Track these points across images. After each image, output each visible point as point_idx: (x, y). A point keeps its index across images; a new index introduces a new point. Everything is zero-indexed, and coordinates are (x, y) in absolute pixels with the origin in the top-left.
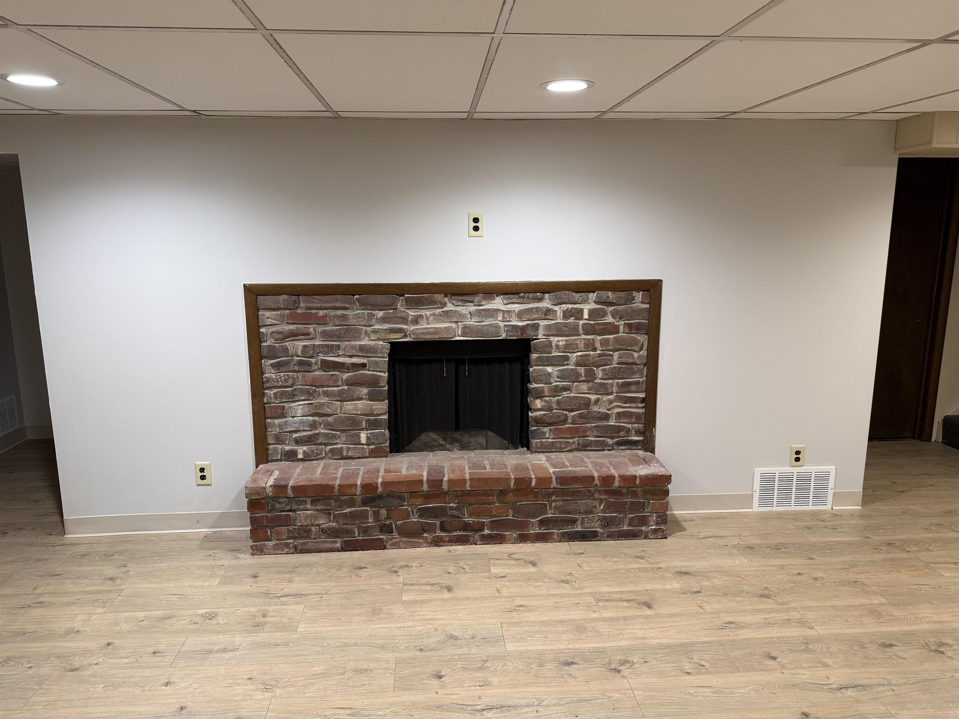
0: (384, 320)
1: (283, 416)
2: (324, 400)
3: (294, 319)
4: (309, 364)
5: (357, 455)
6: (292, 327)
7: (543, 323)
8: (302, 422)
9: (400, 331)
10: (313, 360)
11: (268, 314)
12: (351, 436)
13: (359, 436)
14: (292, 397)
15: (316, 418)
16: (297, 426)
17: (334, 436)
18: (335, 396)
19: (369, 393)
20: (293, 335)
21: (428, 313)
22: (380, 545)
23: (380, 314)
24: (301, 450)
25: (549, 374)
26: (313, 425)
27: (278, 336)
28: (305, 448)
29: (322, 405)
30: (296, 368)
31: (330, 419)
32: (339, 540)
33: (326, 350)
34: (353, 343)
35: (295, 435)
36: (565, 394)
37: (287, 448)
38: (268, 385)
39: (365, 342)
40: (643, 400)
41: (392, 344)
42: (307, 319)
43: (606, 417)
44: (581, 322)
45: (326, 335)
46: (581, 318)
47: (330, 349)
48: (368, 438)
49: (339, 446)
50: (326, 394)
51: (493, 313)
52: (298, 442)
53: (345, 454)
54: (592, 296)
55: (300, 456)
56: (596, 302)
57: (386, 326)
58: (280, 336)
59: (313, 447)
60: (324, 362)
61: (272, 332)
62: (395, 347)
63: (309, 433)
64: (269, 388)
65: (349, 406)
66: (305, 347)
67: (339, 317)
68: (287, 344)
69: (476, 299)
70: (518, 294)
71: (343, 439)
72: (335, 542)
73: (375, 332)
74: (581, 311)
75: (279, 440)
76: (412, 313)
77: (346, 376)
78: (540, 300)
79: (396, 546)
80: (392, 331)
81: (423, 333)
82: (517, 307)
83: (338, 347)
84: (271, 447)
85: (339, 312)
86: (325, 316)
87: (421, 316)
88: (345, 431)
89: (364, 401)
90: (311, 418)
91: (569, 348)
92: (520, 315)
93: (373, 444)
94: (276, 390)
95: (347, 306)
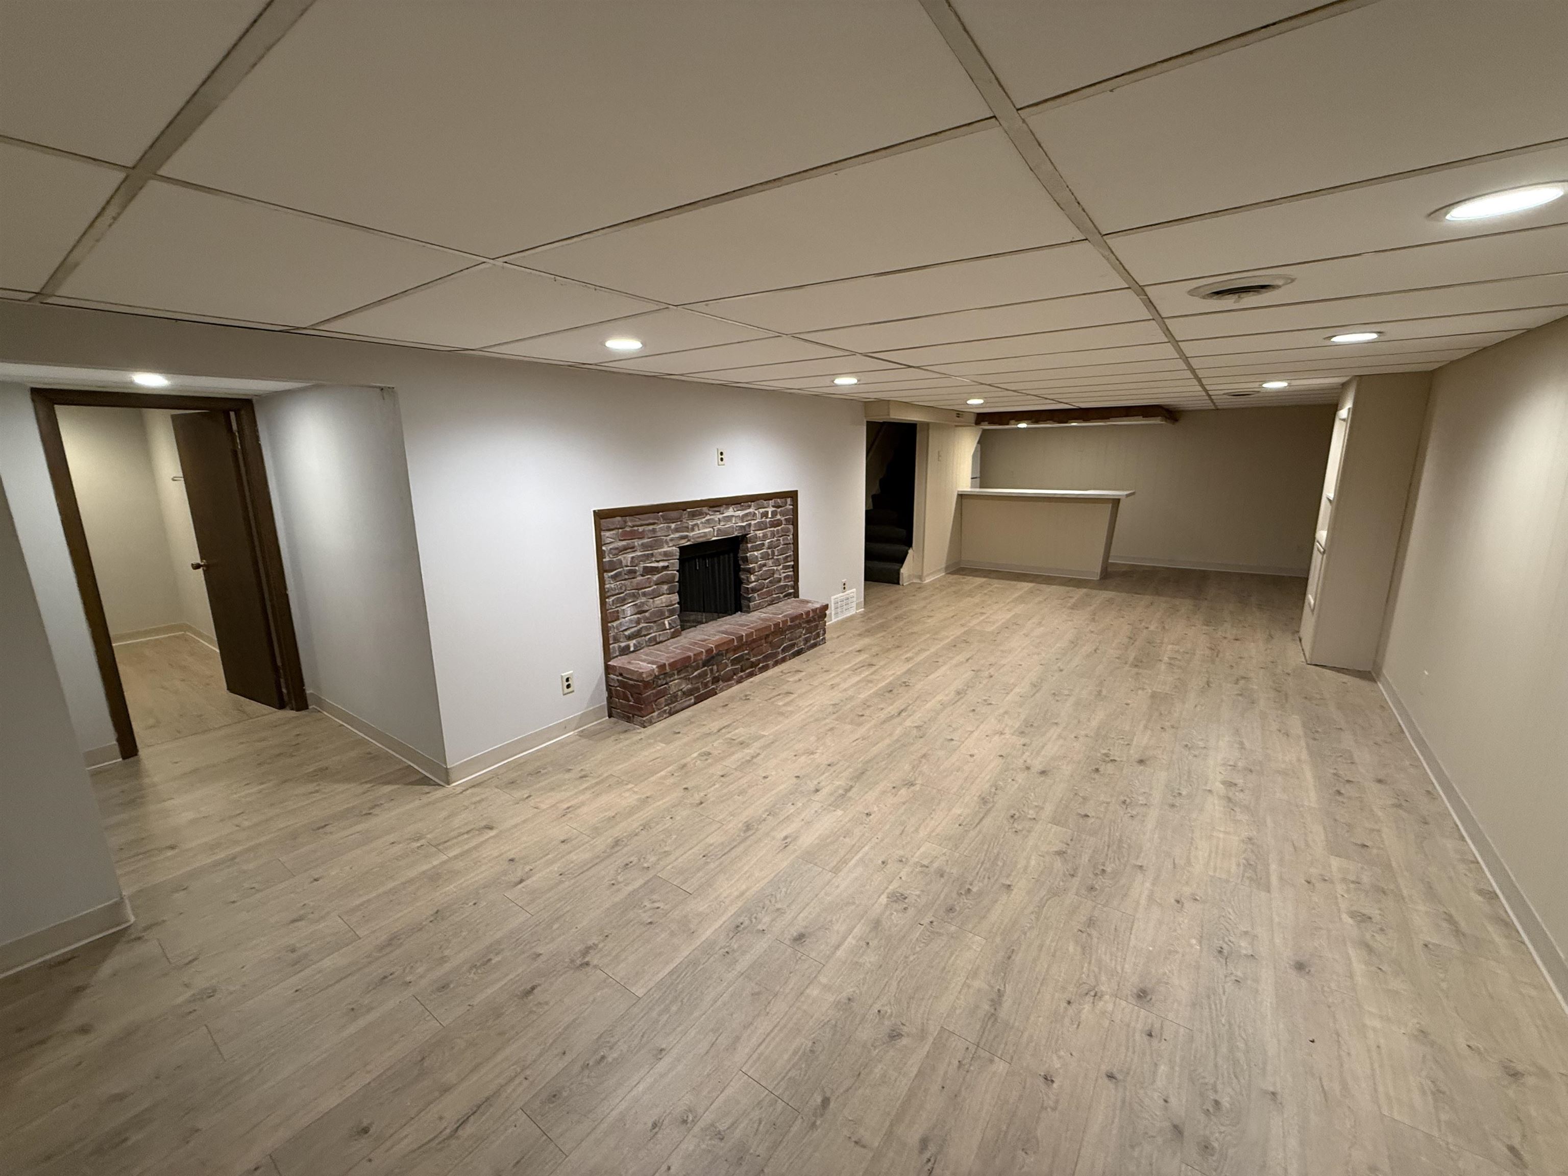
0: (677, 530)
1: (618, 619)
2: (643, 599)
3: (626, 536)
4: (635, 572)
5: (666, 638)
6: (624, 543)
7: (753, 522)
8: (631, 621)
9: (686, 537)
10: (637, 568)
11: (608, 534)
12: (659, 625)
13: (664, 624)
14: (623, 601)
15: (639, 616)
16: (627, 624)
17: (651, 628)
18: (650, 595)
19: (669, 589)
20: (625, 549)
21: (699, 522)
22: (713, 693)
23: (673, 526)
24: (632, 643)
25: (757, 556)
26: (638, 622)
27: (614, 552)
28: (634, 641)
29: (643, 603)
30: (626, 577)
31: (647, 614)
32: (692, 697)
33: (644, 558)
34: (659, 550)
35: (627, 633)
36: (765, 569)
37: (623, 645)
38: (609, 594)
39: (666, 549)
40: (793, 567)
41: (681, 548)
42: (633, 535)
43: (779, 580)
44: (768, 520)
45: (645, 547)
46: (767, 517)
47: (648, 557)
48: (669, 624)
49: (653, 635)
50: (644, 594)
51: (729, 518)
52: (629, 638)
53: (658, 640)
54: (771, 502)
55: (632, 649)
56: (773, 506)
57: (677, 535)
58: (616, 552)
59: (639, 639)
60: (645, 568)
61: (611, 549)
62: (682, 549)
63: (635, 629)
64: (608, 597)
65: (658, 601)
66: (633, 558)
67: (650, 531)
68: (619, 557)
69: (722, 509)
70: (740, 504)
71: (655, 628)
72: (691, 699)
73: (672, 540)
74: (767, 512)
75: (616, 640)
76: (691, 523)
77: (655, 578)
78: (750, 507)
79: (722, 690)
80: (682, 538)
81: (698, 537)
82: (740, 513)
83: (652, 554)
84: (611, 646)
85: (651, 527)
86: (644, 531)
87: (697, 525)
88: (655, 622)
89: (665, 596)
90: (635, 616)
91: (765, 537)
92: (742, 518)
93: (673, 627)
94: (613, 598)
95: (656, 521)
